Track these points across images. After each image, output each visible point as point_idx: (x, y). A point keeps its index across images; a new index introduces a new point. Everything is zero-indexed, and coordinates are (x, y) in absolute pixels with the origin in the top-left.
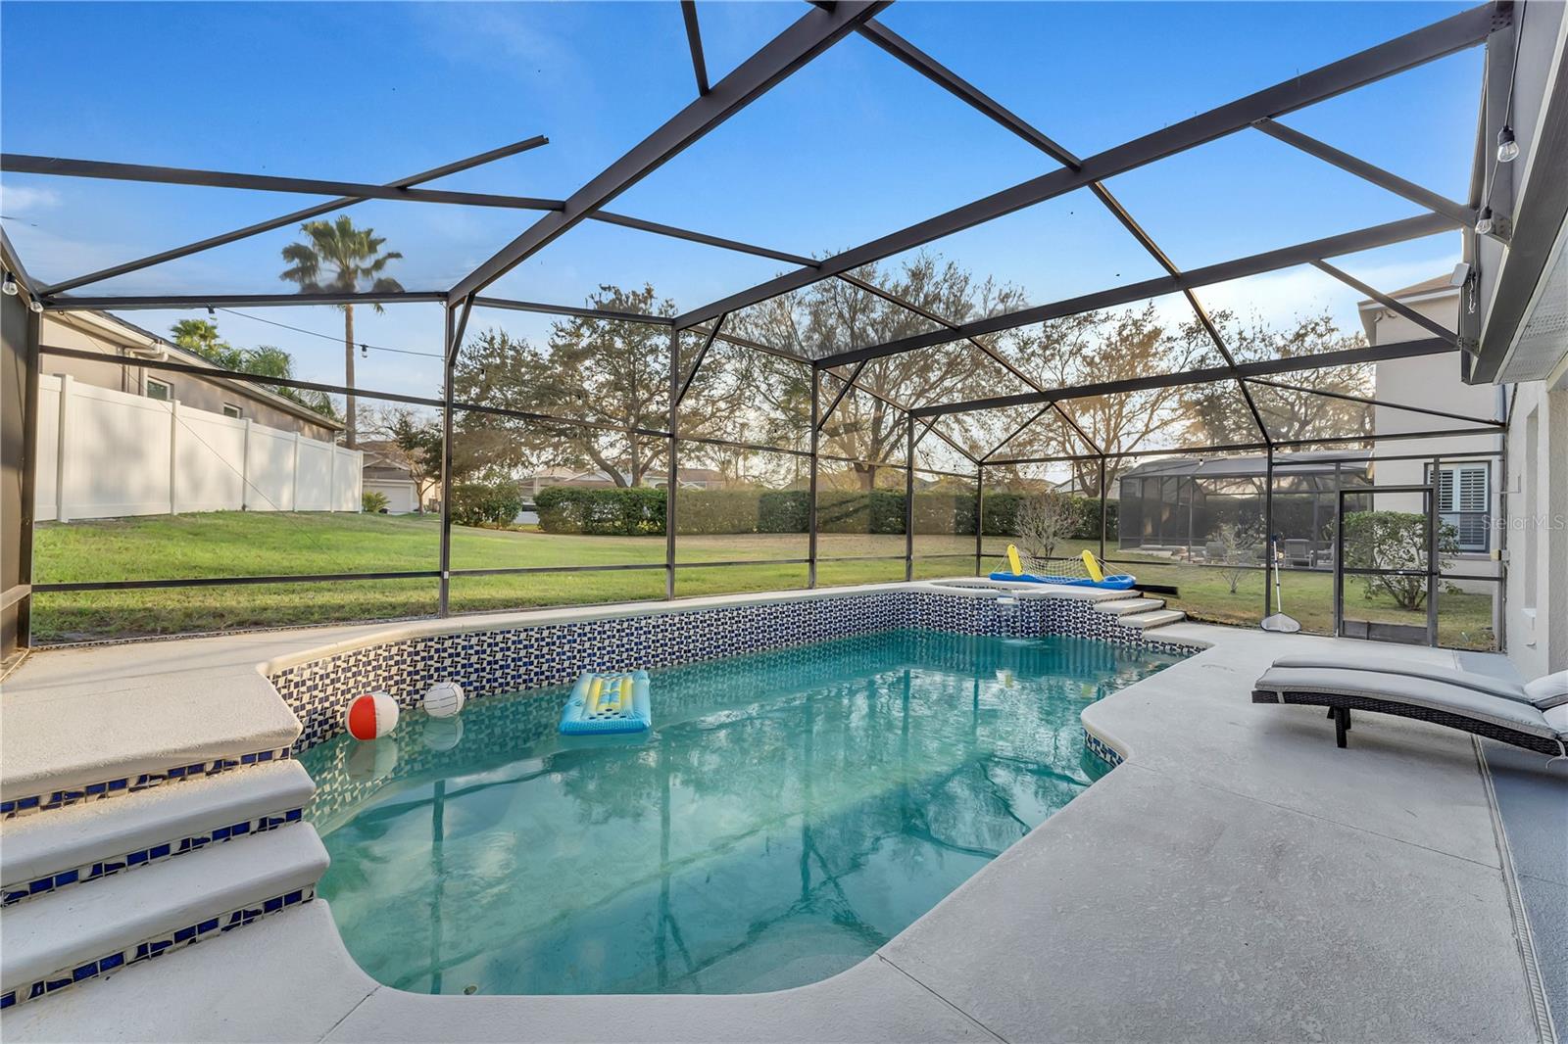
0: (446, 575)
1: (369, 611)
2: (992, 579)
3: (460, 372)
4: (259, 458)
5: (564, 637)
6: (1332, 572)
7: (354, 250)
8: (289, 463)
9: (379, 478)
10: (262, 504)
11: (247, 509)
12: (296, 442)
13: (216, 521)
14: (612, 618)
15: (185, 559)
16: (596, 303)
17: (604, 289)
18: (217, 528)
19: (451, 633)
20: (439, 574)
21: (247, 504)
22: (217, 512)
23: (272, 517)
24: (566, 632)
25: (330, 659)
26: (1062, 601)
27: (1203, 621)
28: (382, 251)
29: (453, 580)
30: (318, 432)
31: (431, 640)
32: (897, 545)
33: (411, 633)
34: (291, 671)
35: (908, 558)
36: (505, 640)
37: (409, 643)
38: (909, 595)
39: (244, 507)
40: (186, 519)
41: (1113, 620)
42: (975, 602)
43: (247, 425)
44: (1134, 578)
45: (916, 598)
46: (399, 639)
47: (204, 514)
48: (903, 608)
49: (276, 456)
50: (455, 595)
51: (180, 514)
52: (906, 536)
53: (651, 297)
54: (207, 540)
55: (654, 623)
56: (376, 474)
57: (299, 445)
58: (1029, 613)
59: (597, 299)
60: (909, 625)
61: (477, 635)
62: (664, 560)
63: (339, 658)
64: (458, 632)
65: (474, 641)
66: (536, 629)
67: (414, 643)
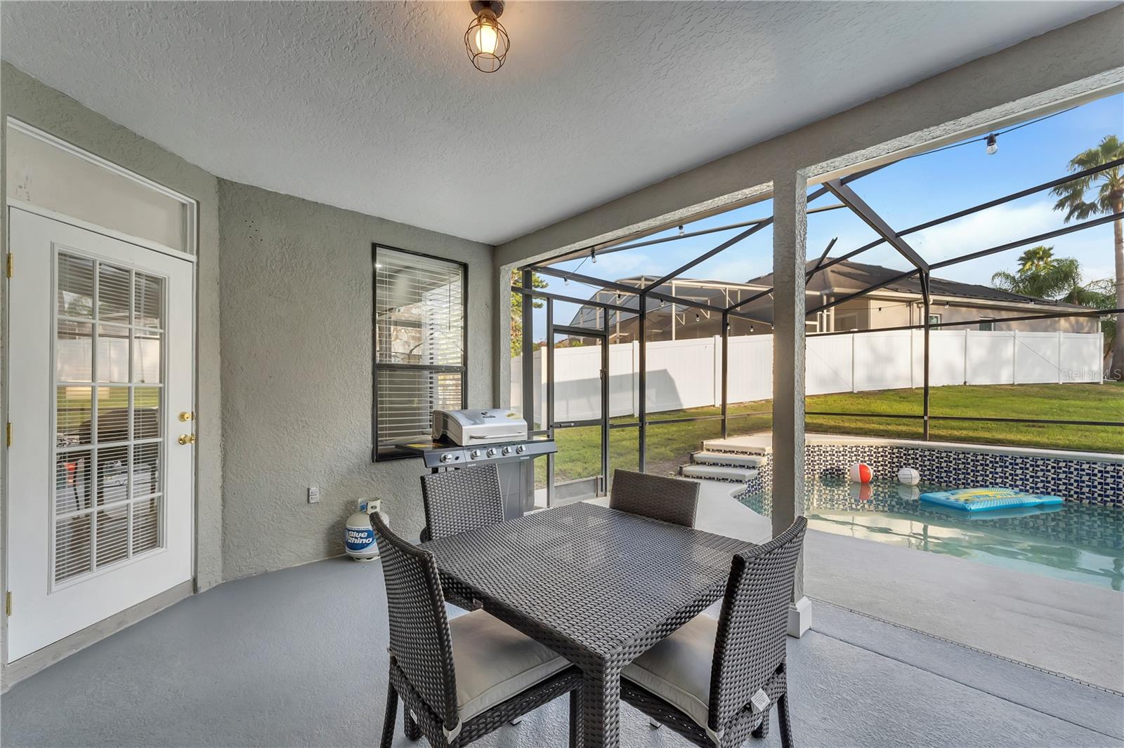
0: (926, 418)
4: (978, 352)
5: (997, 463)
8: (1007, 352)
10: (984, 380)
11: (967, 384)
20: (922, 417)
21: (967, 381)
22: (944, 386)
29: (931, 423)
34: (821, 446)
39: (965, 383)
46: (883, 445)
49: (994, 349)
50: (930, 431)
51: (917, 388)
61: (929, 450)
63: (846, 446)
64: (917, 447)
65: (927, 453)
66: (972, 454)
67: (892, 448)
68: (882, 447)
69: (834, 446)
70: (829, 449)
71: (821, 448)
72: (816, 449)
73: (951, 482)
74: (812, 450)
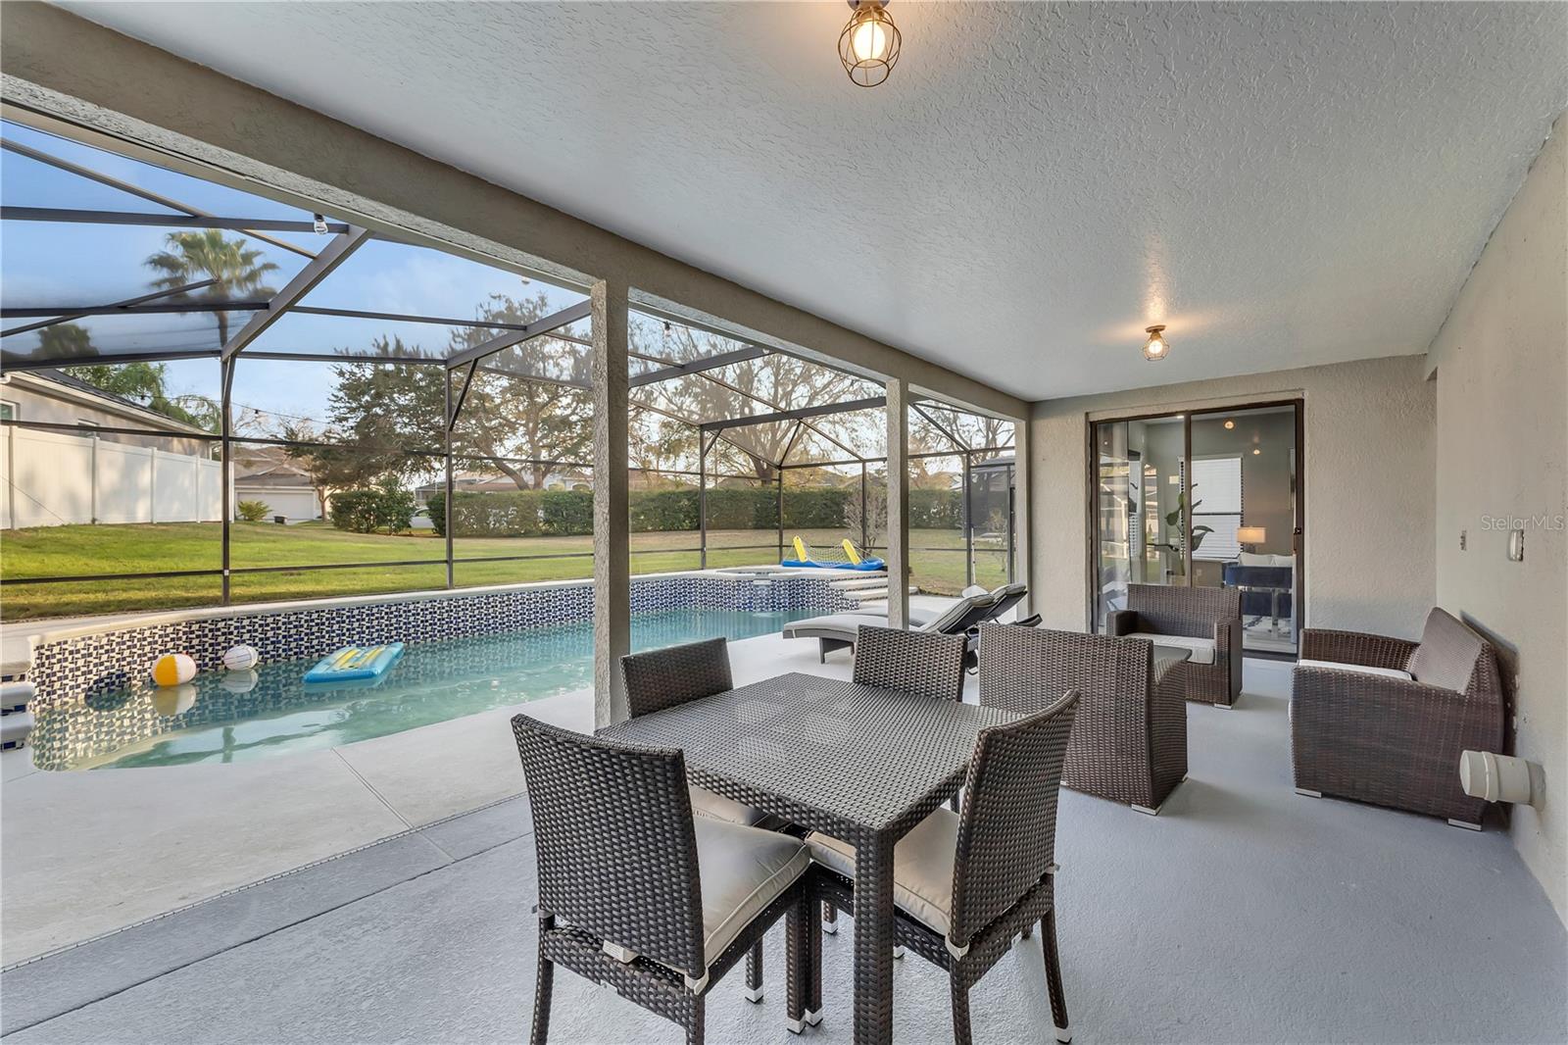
0: (227, 573)
1: (163, 603)
2: (784, 566)
3: (348, 379)
4: (109, 476)
5: (333, 619)
6: (1005, 551)
7: (225, 262)
8: (145, 478)
9: (275, 485)
10: (116, 518)
11: (97, 523)
12: (152, 457)
13: (58, 535)
14: (380, 603)
15: (10, 568)
16: (486, 312)
17: (494, 298)
18: (57, 541)
19: (224, 617)
20: (221, 572)
21: (96, 517)
22: (63, 526)
23: (124, 529)
24: (334, 615)
25: (103, 635)
26: (808, 581)
27: (930, 593)
28: (258, 262)
29: (235, 579)
30: (190, 445)
31: (205, 622)
32: (693, 539)
33: (186, 617)
34: (66, 643)
35: (702, 550)
36: (276, 622)
37: (184, 624)
38: (690, 580)
39: (94, 520)
40: (26, 534)
41: (842, 594)
42: (736, 584)
43: (94, 443)
44: (883, 561)
45: (696, 583)
46: (174, 622)
47: (48, 529)
48: (685, 592)
49: (129, 471)
50: (235, 591)
51: (21, 529)
52: (700, 532)
53: (545, 305)
54: (40, 552)
55: (423, 607)
56: (272, 481)
57: (156, 462)
58: (779, 591)
59: (486, 308)
60: (691, 606)
61: (248, 618)
62: (444, 557)
63: (113, 634)
64: (231, 616)
65: (246, 622)
66: (305, 613)
67: (189, 624)
68: (171, 625)
69: (90, 638)
70: (81, 645)
71: (64, 646)
72: (56, 650)
73: (279, 656)
74: (48, 653)
